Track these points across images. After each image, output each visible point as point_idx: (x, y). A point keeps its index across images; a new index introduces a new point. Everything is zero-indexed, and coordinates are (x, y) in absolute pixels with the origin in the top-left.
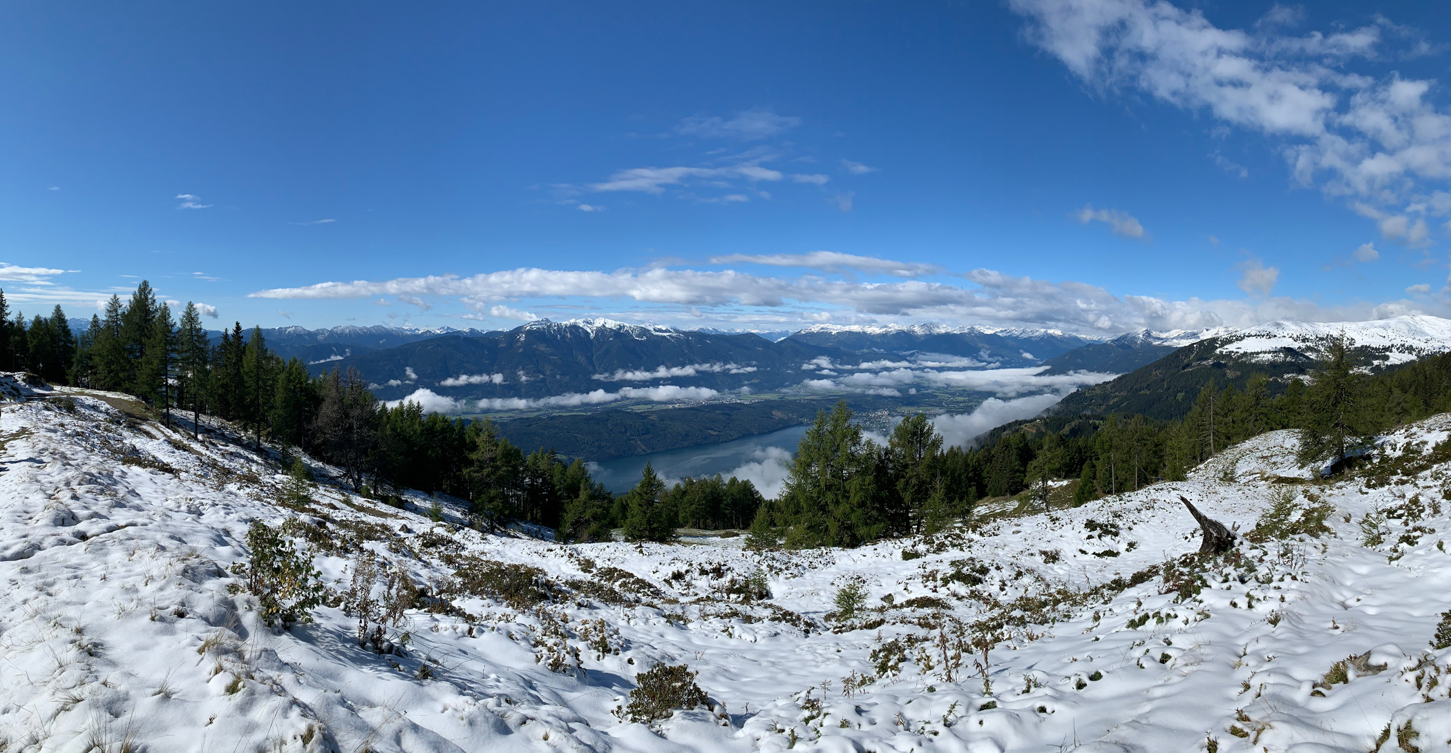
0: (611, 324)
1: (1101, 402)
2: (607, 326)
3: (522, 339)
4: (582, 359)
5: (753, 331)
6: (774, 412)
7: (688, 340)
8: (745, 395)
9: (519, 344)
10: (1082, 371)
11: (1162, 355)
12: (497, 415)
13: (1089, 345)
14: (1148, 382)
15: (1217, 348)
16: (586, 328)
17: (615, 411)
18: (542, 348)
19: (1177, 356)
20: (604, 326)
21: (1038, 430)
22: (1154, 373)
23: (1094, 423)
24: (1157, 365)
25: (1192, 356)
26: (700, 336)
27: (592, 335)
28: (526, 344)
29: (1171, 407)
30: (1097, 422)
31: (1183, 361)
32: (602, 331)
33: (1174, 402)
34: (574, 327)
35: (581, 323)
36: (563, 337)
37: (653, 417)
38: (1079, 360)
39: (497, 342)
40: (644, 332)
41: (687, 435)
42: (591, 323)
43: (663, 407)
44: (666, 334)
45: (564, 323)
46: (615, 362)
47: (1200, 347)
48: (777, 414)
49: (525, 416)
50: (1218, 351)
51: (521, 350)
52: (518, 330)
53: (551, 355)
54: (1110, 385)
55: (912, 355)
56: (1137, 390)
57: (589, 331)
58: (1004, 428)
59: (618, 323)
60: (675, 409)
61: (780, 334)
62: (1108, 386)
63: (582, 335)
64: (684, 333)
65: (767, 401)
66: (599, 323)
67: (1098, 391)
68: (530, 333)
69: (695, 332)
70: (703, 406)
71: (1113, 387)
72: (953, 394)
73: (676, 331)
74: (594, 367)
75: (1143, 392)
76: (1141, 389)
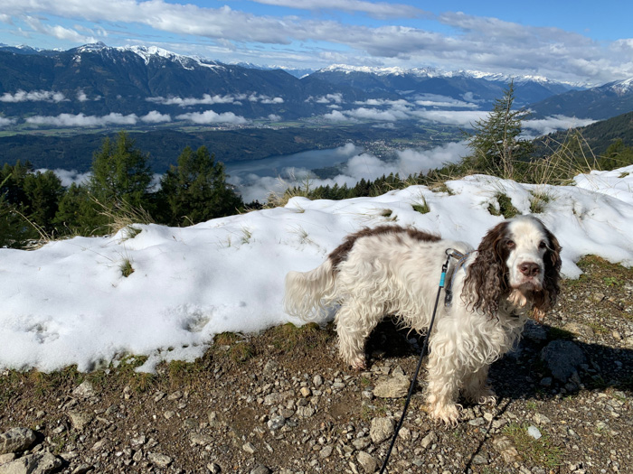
0: (164, 53)
2: (160, 54)
3: (78, 61)
4: (138, 83)
5: (282, 68)
6: (296, 138)
7: (229, 72)
8: (275, 122)
9: (76, 65)
10: (559, 116)
12: (60, 131)
13: (572, 91)
16: (140, 54)
17: (168, 130)
18: (99, 70)
20: (157, 54)
26: (239, 69)
27: (147, 62)
28: (82, 66)
32: (155, 58)
34: (130, 53)
35: (135, 49)
36: (119, 62)
37: (201, 137)
39: (53, 62)
40: (192, 62)
42: (145, 51)
43: (209, 129)
44: (210, 66)
45: (119, 48)
46: (168, 88)
48: (298, 139)
49: (87, 132)
51: (78, 71)
52: (73, 52)
53: (108, 77)
55: (410, 95)
56: (609, 137)
57: (144, 57)
59: (169, 52)
60: (218, 131)
61: (305, 72)
63: (137, 60)
64: (225, 65)
65: (290, 128)
66: (153, 51)
68: (85, 55)
69: (235, 66)
70: (241, 130)
73: (219, 64)
74: (150, 91)
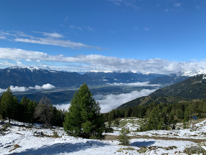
0: (38, 68)
1: (166, 92)
3: (9, 71)
8: (74, 88)
9: (8, 73)
11: (184, 79)
13: (162, 76)
14: (180, 87)
15: (203, 77)
16: (30, 69)
18: (16, 74)
19: (190, 80)
20: (35, 69)
21: (150, 99)
22: (182, 84)
23: (165, 98)
24: (183, 82)
25: (194, 80)
27: (32, 71)
28: (10, 73)
29: (188, 94)
30: (166, 98)
31: (191, 81)
33: (189, 93)
34: (26, 69)
35: (28, 67)
36: (23, 71)
37: (49, 94)
38: (159, 80)
40: (47, 71)
41: (59, 99)
43: (52, 91)
44: (53, 72)
45: (23, 67)
46: (39, 79)
47: (197, 77)
50: (203, 78)
51: (8, 75)
52: (7, 69)
53: (19, 76)
54: (169, 87)
58: (140, 98)
60: (55, 92)
61: (83, 73)
62: (168, 88)
63: (29, 71)
64: (58, 72)
67: (165, 89)
68: (11, 70)
69: (61, 71)
70: (63, 91)
71: (170, 88)
72: (126, 89)
73: (56, 71)
74: (32, 80)
75: (178, 90)
76: (178, 89)
